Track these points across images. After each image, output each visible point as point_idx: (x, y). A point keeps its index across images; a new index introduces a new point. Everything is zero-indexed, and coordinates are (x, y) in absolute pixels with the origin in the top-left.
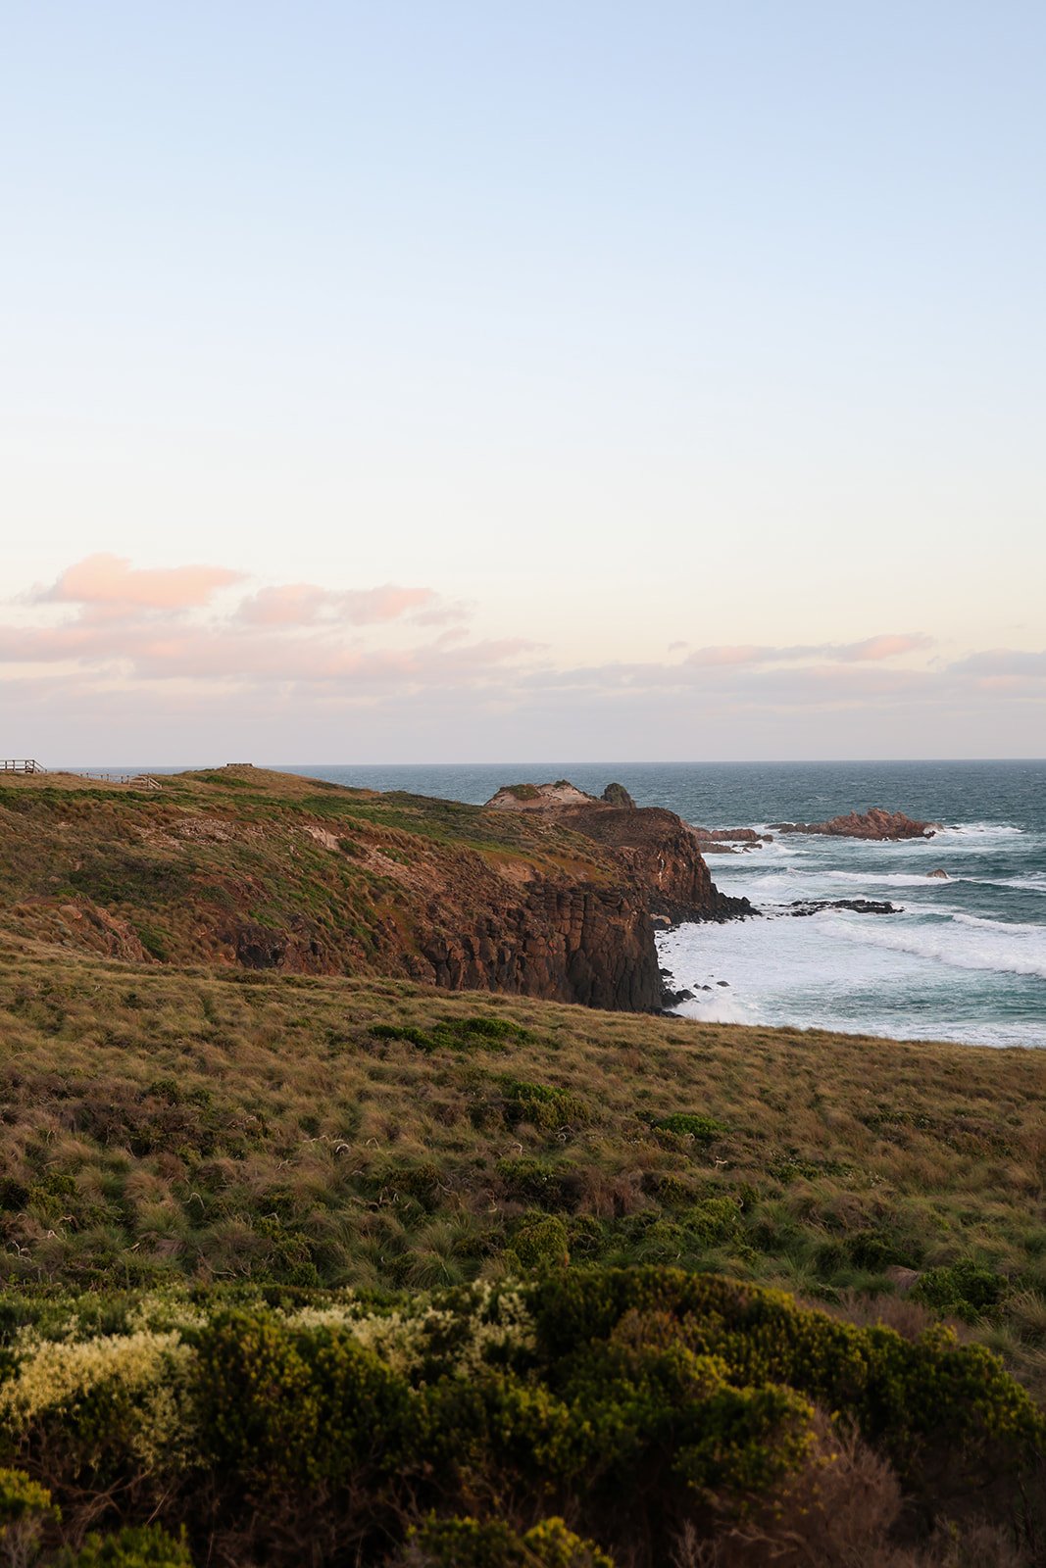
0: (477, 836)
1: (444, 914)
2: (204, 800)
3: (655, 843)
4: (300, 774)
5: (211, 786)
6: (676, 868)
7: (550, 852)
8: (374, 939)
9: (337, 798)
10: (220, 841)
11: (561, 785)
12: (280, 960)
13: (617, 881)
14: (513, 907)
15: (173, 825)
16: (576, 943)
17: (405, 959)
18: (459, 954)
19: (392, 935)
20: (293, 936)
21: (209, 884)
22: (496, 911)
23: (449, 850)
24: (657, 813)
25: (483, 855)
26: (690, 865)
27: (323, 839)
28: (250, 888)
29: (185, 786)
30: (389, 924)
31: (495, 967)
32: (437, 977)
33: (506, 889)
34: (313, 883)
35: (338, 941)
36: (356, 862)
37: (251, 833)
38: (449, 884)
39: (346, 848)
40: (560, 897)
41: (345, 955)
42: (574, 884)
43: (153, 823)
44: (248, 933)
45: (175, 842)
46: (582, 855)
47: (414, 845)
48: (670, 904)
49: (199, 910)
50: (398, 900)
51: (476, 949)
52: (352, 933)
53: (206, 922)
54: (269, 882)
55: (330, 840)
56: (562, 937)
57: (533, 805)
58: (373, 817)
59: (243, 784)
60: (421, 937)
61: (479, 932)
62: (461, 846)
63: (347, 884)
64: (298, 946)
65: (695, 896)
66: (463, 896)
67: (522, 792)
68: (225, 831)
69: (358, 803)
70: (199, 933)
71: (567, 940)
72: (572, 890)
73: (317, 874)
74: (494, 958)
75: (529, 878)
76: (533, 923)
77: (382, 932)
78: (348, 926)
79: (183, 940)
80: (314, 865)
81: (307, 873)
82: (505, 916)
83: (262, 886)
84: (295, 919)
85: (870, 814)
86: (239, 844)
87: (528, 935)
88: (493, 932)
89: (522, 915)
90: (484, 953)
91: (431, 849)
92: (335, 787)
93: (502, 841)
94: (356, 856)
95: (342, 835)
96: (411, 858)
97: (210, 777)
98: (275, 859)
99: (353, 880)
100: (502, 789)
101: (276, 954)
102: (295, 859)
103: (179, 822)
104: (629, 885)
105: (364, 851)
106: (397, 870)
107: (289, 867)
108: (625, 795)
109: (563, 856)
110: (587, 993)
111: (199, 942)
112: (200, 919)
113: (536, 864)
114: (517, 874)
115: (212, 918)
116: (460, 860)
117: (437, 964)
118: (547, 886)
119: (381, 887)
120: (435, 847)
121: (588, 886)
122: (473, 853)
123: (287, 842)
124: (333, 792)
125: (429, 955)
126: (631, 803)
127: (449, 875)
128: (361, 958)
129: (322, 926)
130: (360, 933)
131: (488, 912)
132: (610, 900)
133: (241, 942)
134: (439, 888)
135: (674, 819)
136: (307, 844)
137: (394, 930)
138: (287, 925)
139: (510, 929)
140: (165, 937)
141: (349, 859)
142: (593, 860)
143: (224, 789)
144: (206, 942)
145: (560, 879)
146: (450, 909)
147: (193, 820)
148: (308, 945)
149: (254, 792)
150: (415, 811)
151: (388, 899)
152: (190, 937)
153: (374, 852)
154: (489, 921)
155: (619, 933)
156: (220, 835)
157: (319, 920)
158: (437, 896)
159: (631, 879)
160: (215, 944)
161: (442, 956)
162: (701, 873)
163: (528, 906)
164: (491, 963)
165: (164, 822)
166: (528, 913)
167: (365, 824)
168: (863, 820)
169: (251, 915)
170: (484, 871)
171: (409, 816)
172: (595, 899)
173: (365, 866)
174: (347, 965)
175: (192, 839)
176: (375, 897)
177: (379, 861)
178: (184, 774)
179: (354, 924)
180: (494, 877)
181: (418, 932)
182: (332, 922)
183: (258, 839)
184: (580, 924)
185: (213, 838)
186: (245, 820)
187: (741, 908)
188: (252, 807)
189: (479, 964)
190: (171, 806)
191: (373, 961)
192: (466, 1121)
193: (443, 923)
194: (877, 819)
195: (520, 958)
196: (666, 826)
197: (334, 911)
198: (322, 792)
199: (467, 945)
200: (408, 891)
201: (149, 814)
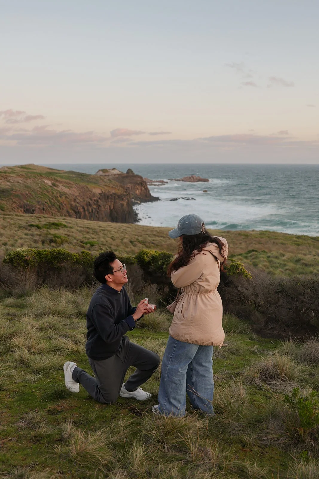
0: (88, 182)
1: (78, 201)
2: (17, 173)
3: (136, 184)
4: (45, 166)
5: (22, 169)
6: (141, 190)
7: (106, 186)
8: (60, 207)
9: (54, 172)
10: (20, 183)
11: (114, 169)
12: (34, 212)
13: (122, 193)
14: (96, 199)
15: (8, 179)
16: (112, 208)
17: (68, 212)
18: (81, 210)
19: (65, 206)
20: (38, 206)
21: (16, 194)
22: (91, 200)
23: (80, 185)
24: (137, 176)
25: (89, 186)
26: (145, 189)
27: (48, 182)
28: (27, 195)
29: (15, 169)
30: (64, 203)
31: (91, 213)
32: (76, 216)
33: (94, 195)
34: (44, 193)
35: (50, 207)
36: (56, 188)
37: (29, 181)
38: (79, 193)
39: (54, 185)
40: (108, 197)
41: (52, 211)
42: (111, 193)
43: (3, 179)
44: (26, 206)
45: (8, 183)
46: (114, 186)
47: (71, 184)
48: (140, 198)
49: (14, 200)
50: (66, 197)
51: (86, 209)
52: (54, 205)
53: (16, 203)
54: (33, 193)
55: (49, 183)
56: (108, 206)
57: (107, 174)
58: (62, 177)
59: (30, 169)
60: (72, 206)
61: (87, 205)
62: (83, 184)
63: (53, 194)
64: (39, 209)
65: (146, 196)
66: (83, 196)
67: (104, 171)
68: (22, 181)
69: (60, 173)
70: (14, 205)
71: (110, 207)
72: (111, 195)
73: (46, 191)
74: (91, 211)
75: (100, 192)
76: (101, 203)
77: (62, 205)
78: (53, 204)
79: (10, 207)
80: (45, 189)
81: (43, 191)
82: (94, 201)
83: (31, 194)
84: (39, 202)
85: (192, 176)
86: (25, 184)
87: (99, 206)
88: (90, 205)
89: (98, 201)
90: (88, 210)
91: (75, 185)
92: (54, 169)
93: (94, 183)
94: (56, 187)
95: (53, 182)
96: (70, 187)
97: (22, 167)
98: (35, 187)
99: (55, 193)
100: (99, 170)
101: (33, 211)
102: (40, 188)
103: (10, 178)
104: (125, 193)
105: (58, 185)
106: (66, 190)
107: (38, 189)
108: (132, 172)
109: (109, 187)
110: (114, 219)
111: (14, 208)
112: (14, 202)
113: (102, 189)
114: (97, 191)
115: (17, 202)
116: (83, 187)
117: (76, 213)
118: (105, 194)
119: (61, 194)
120: (76, 185)
121: (115, 194)
122: (86, 186)
123: (38, 183)
124: (54, 171)
125: (74, 211)
126: (134, 174)
127: (80, 191)
128: (56, 211)
129: (46, 204)
130: (56, 205)
131: (89, 200)
132: (120, 197)
133: (25, 208)
134: (77, 194)
135: (141, 177)
136: (43, 184)
137: (65, 205)
138: (36, 204)
139: (94, 204)
140: (5, 206)
141: (54, 187)
142: (116, 187)
143: (25, 170)
144: (16, 208)
145: (108, 192)
146: (79, 199)
147: (14, 178)
148: (42, 208)
149: (33, 171)
150: (74, 176)
151: (64, 197)
152: (11, 206)
153: (61, 185)
154: (89, 202)
155: (122, 205)
156: (20, 182)
157: (45, 202)
158: (76, 196)
159: (126, 192)
160: (18, 208)
161: (77, 211)
162: (148, 191)
163: (99, 199)
164: (90, 213)
165: (6, 178)
166: (99, 200)
167: (59, 179)
168: (190, 178)
169: (27, 201)
170: (89, 190)
171: (72, 177)
172: (117, 197)
173: (58, 189)
174: (52, 213)
175: (13, 183)
176: (60, 197)
177: (62, 188)
178: (15, 166)
179: (54, 203)
180: (91, 192)
181: (71, 205)
182: (49, 203)
183: (31, 183)
184: (113, 203)
185: (19, 182)
186: (27, 177)
187: (157, 199)
188: (29, 174)
189: (87, 213)
190: (7, 174)
191: (59, 212)
192: (40, 243)
193: (78, 203)
194: (193, 178)
195: (97, 211)
196: (139, 179)
197: (49, 200)
198: (50, 171)
199: (84, 208)
200: (68, 195)
201: (2, 176)
